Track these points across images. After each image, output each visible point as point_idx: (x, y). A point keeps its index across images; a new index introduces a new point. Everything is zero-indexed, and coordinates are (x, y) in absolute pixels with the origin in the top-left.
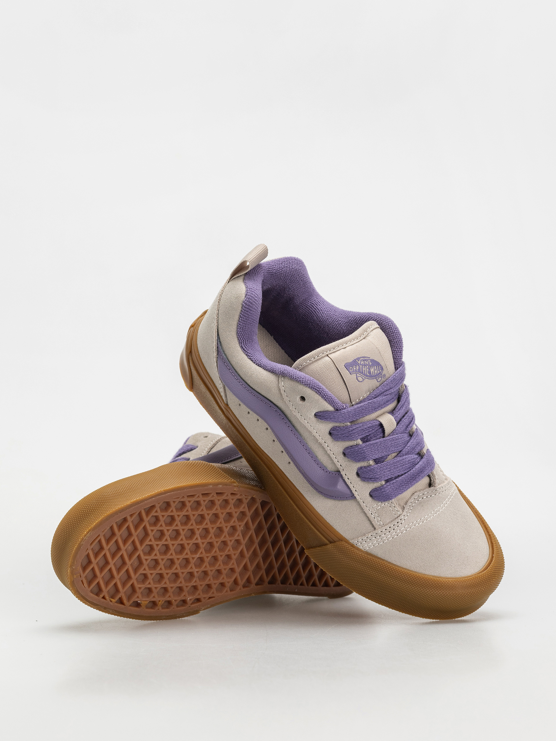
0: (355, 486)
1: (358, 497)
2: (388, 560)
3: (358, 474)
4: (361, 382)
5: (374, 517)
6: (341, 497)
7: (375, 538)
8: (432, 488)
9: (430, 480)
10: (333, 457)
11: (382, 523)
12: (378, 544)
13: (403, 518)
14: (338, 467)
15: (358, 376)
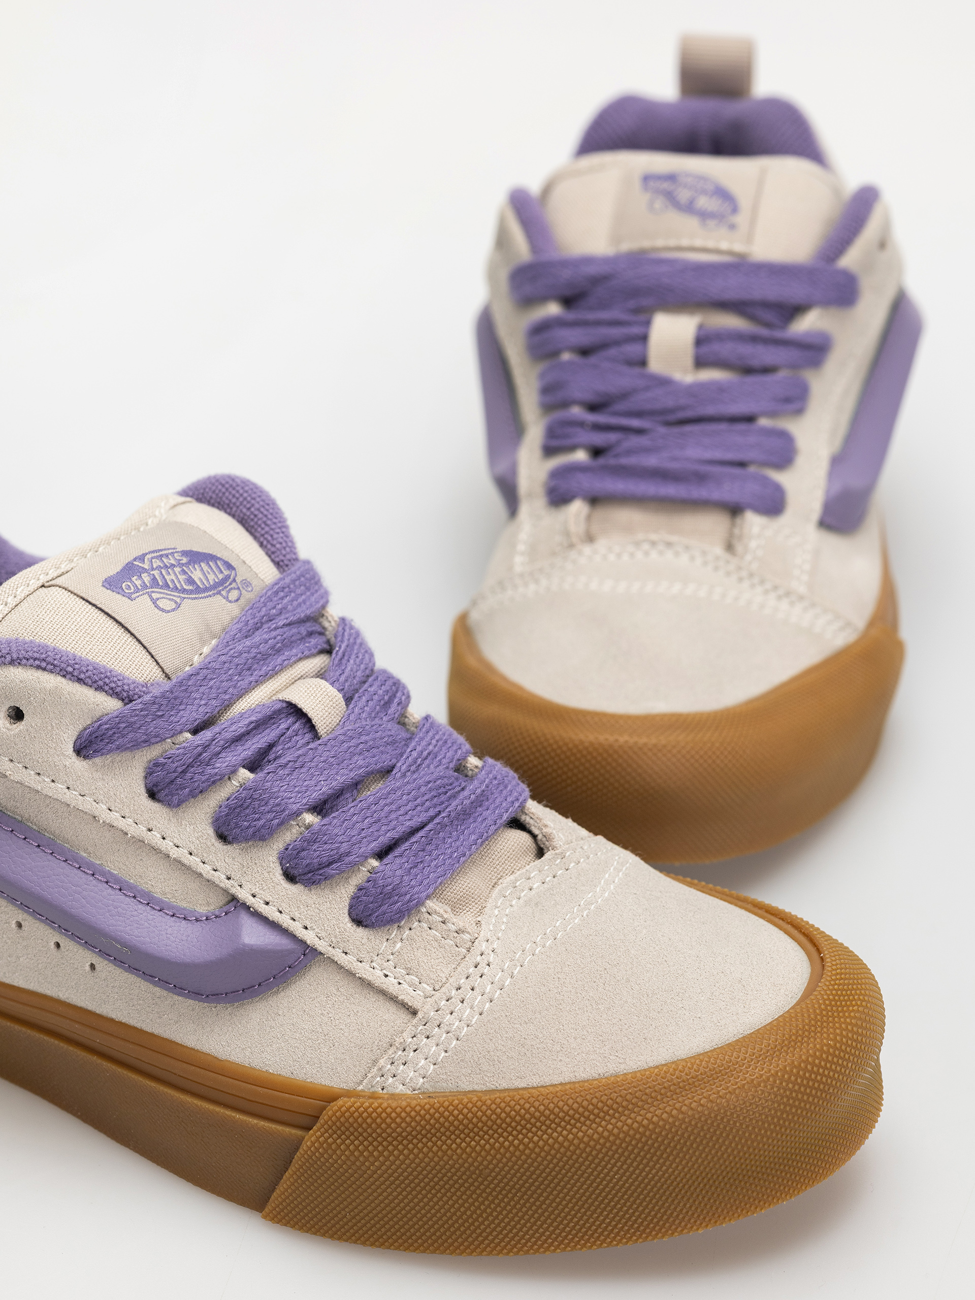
0: (297, 915)
1: (321, 946)
2: (497, 1085)
3: (290, 877)
4: (173, 610)
5: (396, 981)
6: (275, 972)
7: (428, 1037)
8: (548, 856)
9: (534, 836)
10: (193, 861)
11: (428, 988)
12: (446, 1051)
13: (487, 948)
14: (222, 885)
15: (158, 599)
